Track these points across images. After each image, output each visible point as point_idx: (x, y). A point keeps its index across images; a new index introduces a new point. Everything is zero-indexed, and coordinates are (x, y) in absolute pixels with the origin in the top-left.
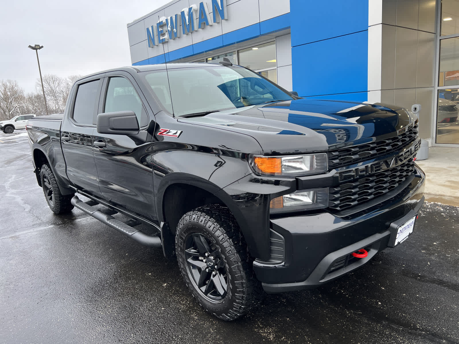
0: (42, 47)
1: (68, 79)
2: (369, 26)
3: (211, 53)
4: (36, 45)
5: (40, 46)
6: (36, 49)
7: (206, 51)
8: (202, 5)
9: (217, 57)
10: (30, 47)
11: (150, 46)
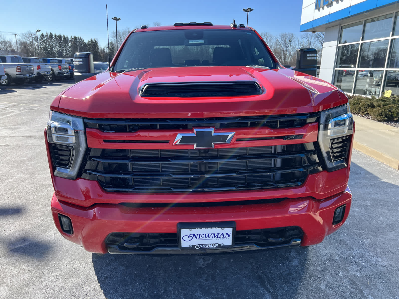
0: (253, 10)
11: (316, 8)
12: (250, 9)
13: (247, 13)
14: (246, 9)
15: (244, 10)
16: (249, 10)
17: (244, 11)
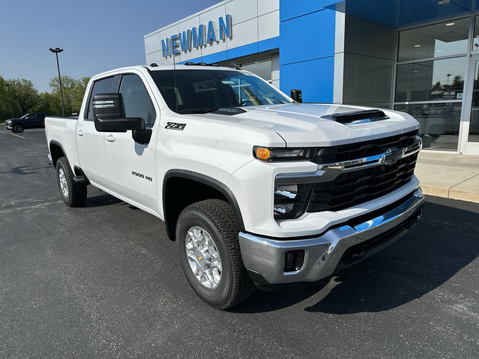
0: (62, 50)
1: (81, 81)
2: (335, 53)
4: (56, 49)
5: (61, 49)
8: (210, 23)
10: (51, 49)
11: (164, 56)
12: (59, 49)
13: (55, 53)
14: (54, 49)
17: (51, 52)
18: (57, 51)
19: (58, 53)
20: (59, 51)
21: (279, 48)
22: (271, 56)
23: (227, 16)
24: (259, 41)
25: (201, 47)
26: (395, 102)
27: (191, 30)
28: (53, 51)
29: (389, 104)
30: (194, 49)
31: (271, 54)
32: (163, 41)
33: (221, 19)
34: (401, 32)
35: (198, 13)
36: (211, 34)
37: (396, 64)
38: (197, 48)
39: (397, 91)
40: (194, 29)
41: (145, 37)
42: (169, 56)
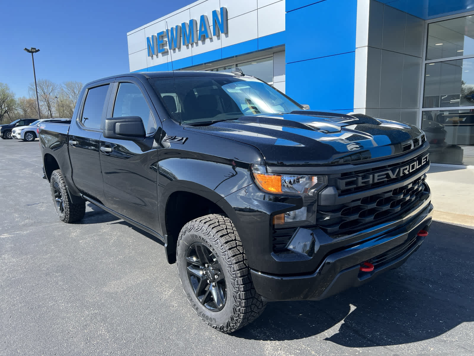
0: (39, 50)
2: (356, 47)
3: (210, 66)
5: (37, 49)
6: (32, 52)
7: (205, 64)
9: (216, 69)
11: (149, 55)
12: (35, 49)
13: (31, 54)
14: (30, 49)
15: (26, 49)
16: (33, 50)
17: (26, 52)
18: (33, 51)
19: (34, 54)
20: (34, 50)
21: (284, 45)
22: (272, 55)
23: (222, 9)
24: (259, 37)
25: (192, 45)
26: (423, 108)
27: (180, 26)
28: (28, 51)
29: (415, 110)
30: (183, 47)
31: (272, 53)
32: (148, 39)
33: (214, 13)
34: (430, 24)
35: (188, 7)
36: (203, 29)
37: (425, 62)
38: (188, 46)
39: (425, 96)
40: (184, 24)
41: (128, 34)
42: (155, 56)
